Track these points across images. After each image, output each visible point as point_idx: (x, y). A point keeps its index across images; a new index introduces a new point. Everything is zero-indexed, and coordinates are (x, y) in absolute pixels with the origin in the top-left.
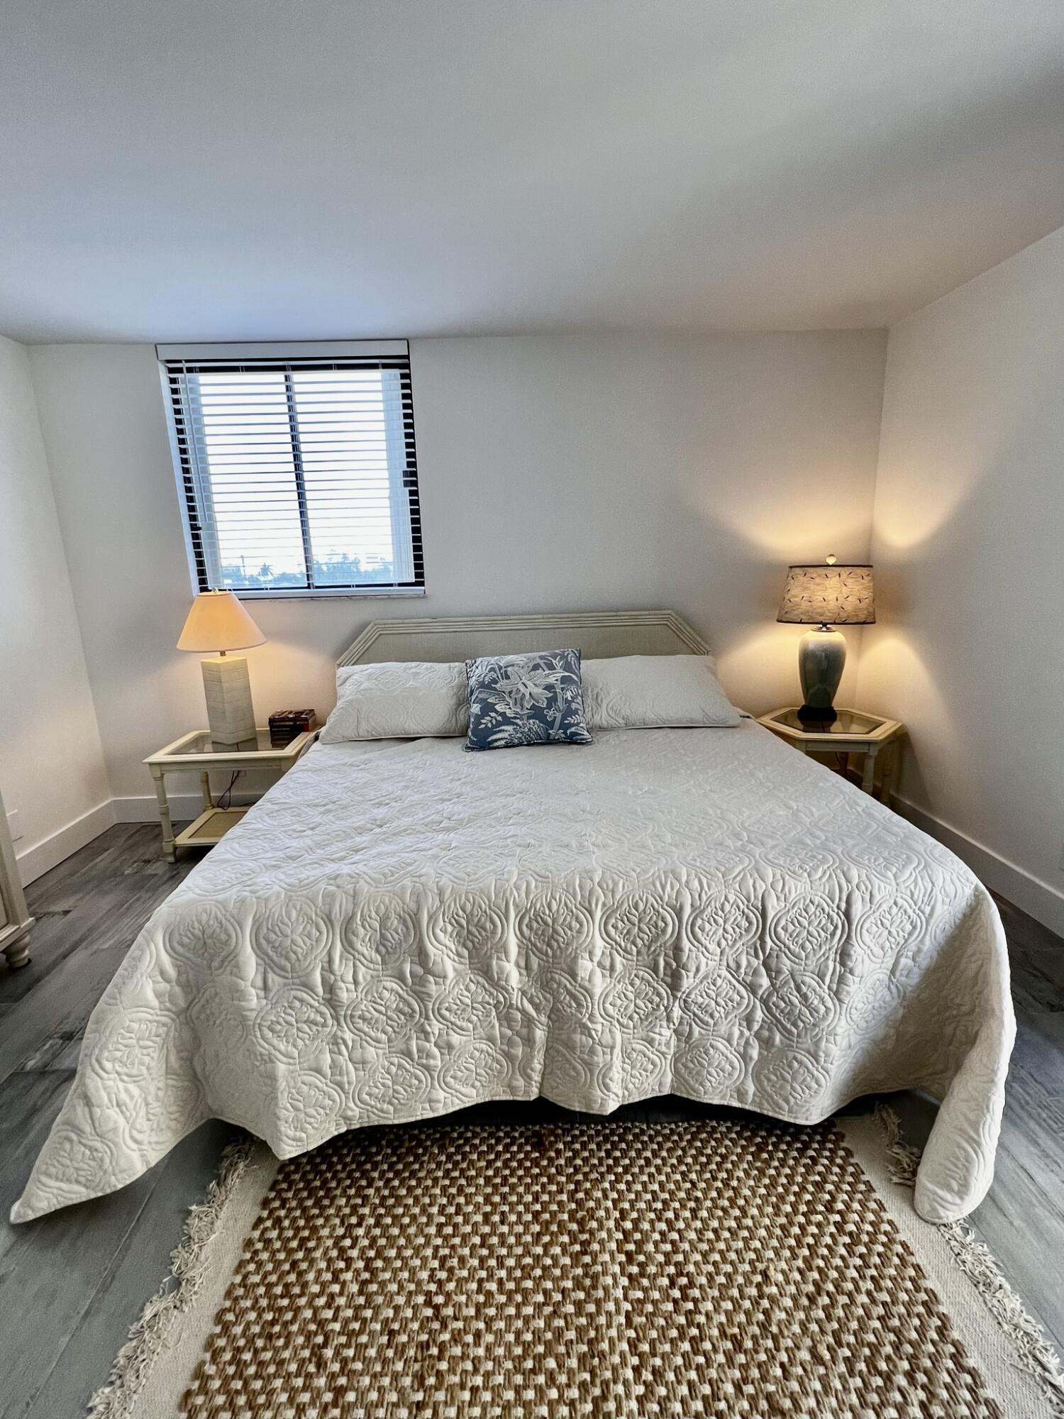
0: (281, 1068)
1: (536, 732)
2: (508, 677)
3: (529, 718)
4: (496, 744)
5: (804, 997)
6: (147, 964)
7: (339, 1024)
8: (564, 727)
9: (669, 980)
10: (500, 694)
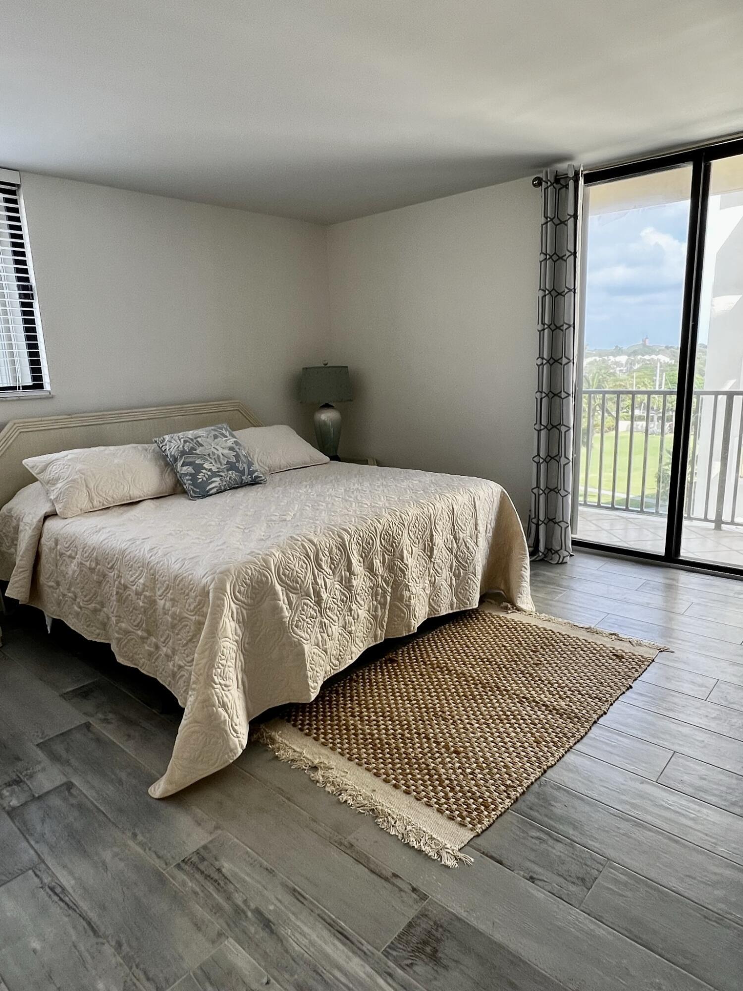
1: (235, 479)
2: (202, 445)
3: (228, 470)
4: (211, 492)
8: (251, 473)
9: (429, 554)
10: (201, 456)
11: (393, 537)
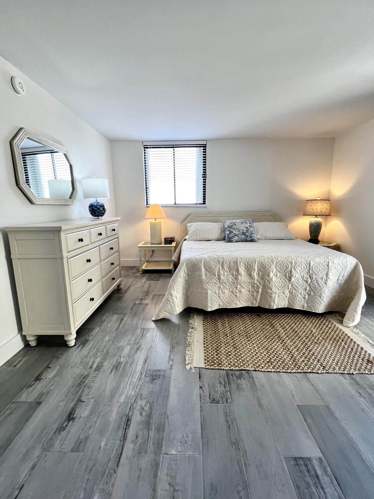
0: (209, 292)
1: (244, 238)
2: (236, 225)
3: (242, 235)
4: (233, 241)
5: (318, 284)
6: (182, 270)
7: (220, 284)
8: (251, 237)
9: (289, 279)
10: (234, 229)
11: (265, 266)
